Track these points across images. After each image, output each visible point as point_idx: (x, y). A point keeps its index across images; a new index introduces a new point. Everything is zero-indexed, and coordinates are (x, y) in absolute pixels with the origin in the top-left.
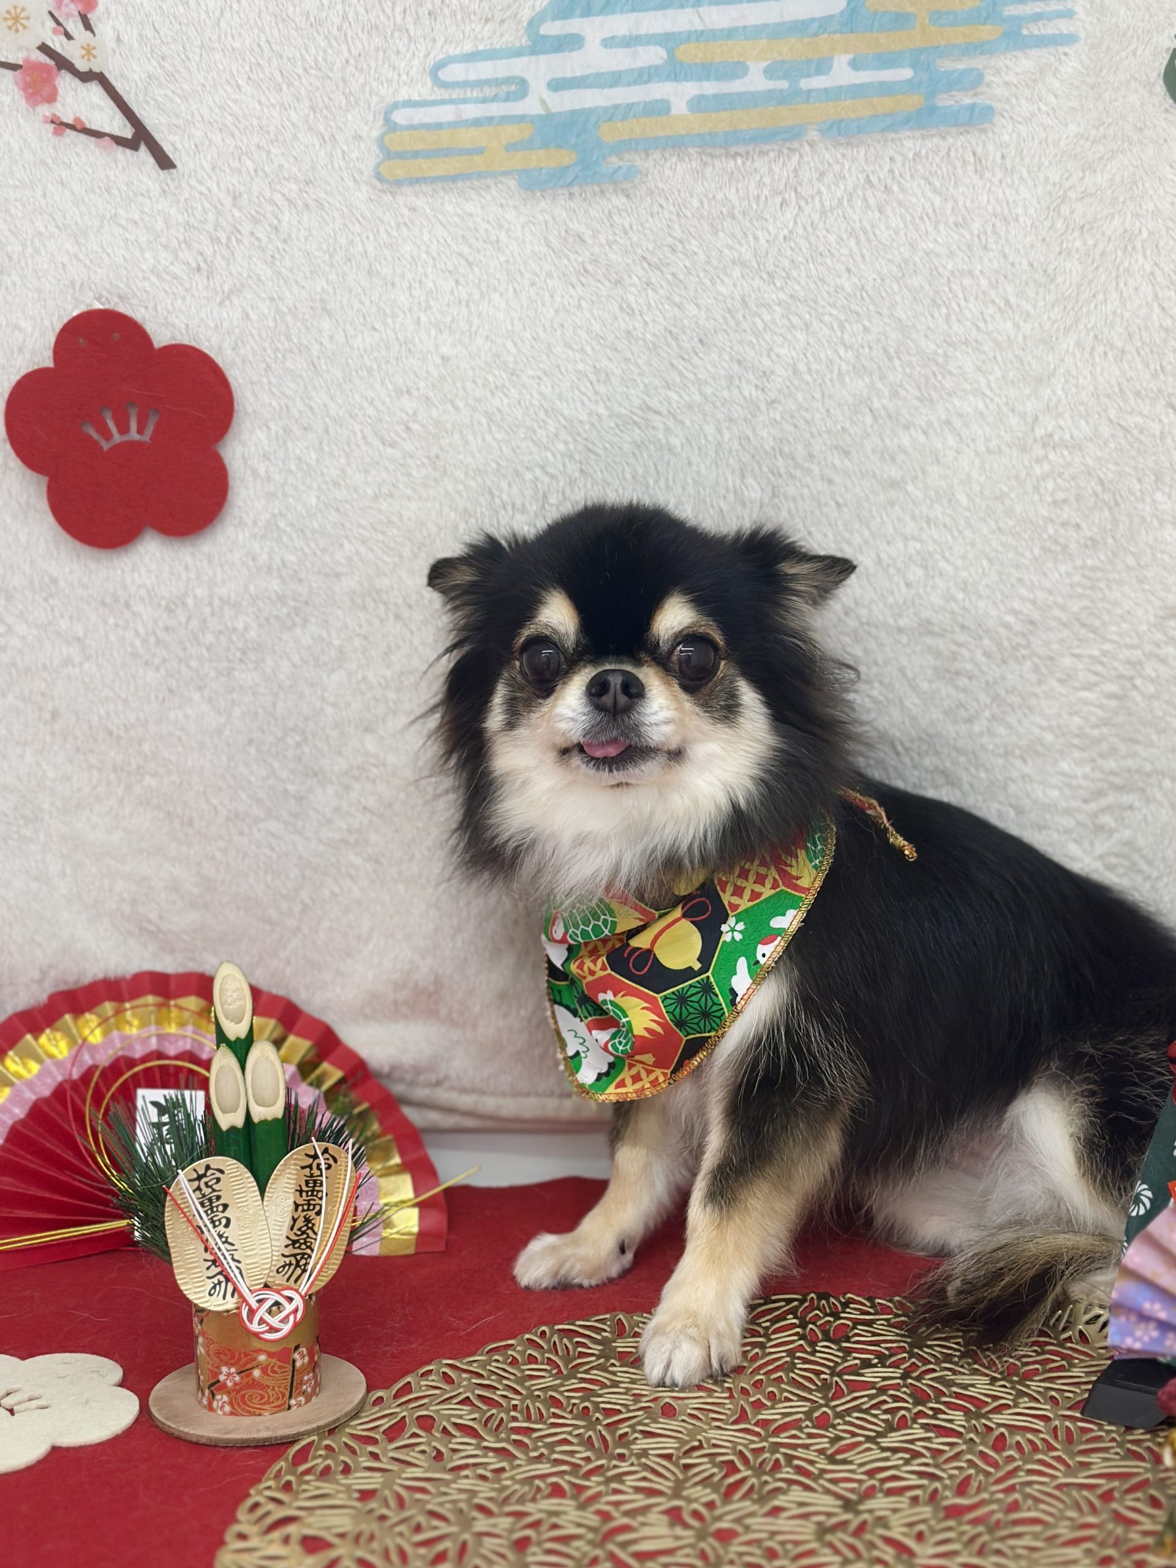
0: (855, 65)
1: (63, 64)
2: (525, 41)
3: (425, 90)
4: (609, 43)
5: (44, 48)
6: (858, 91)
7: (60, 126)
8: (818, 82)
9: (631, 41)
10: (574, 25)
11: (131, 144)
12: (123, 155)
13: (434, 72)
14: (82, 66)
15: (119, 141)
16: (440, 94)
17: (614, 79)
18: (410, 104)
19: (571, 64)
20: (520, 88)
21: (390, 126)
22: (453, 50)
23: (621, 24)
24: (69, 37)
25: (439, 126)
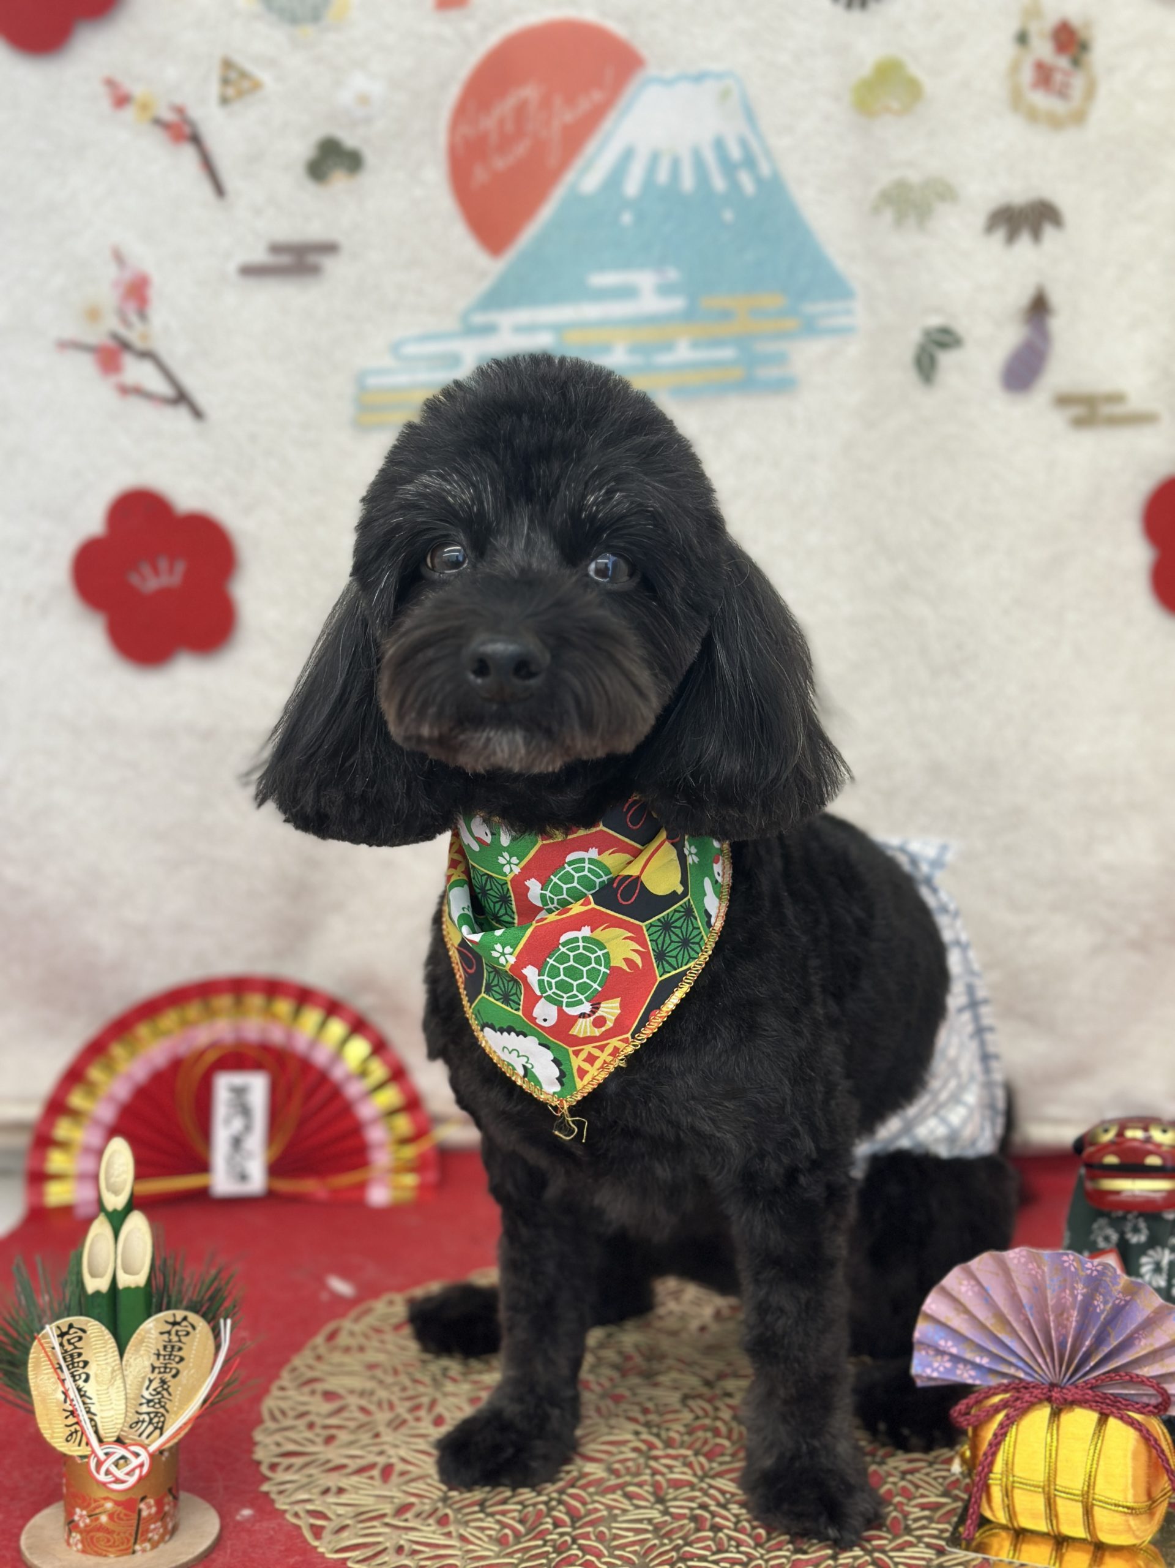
1: (126, 346)
3: (388, 362)
5: (113, 336)
7: (124, 390)
11: (175, 402)
12: (169, 411)
14: (139, 346)
15: (167, 401)
22: (410, 333)
24: (130, 326)
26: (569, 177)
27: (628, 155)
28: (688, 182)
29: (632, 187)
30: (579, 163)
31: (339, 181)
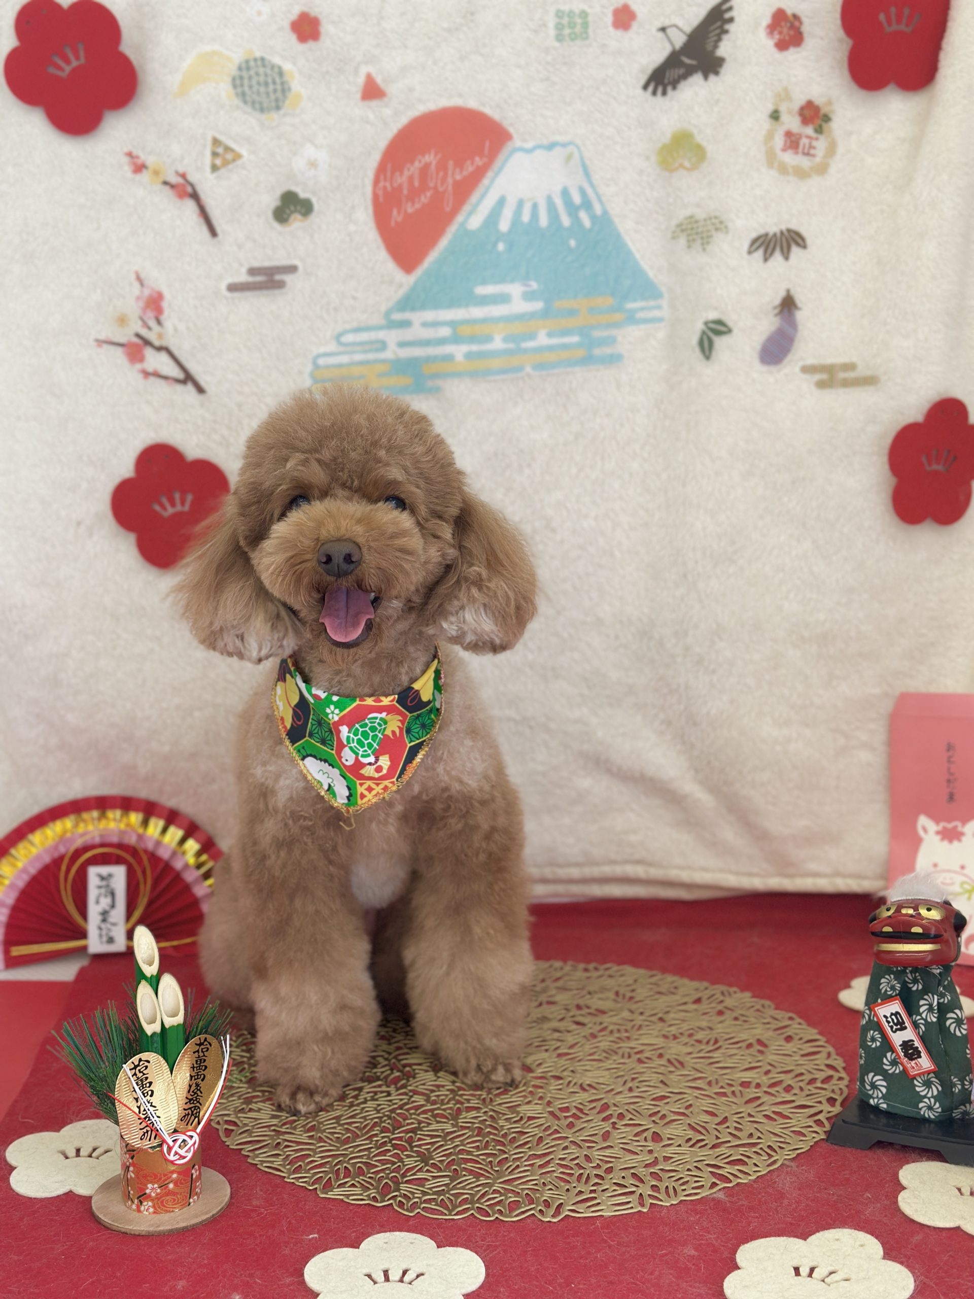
0: (550, 335)
1: (147, 342)
2: (383, 322)
3: (332, 347)
4: (425, 325)
5: (138, 335)
6: (551, 348)
7: (146, 374)
8: (530, 344)
9: (435, 324)
10: (407, 315)
11: (183, 382)
12: (179, 388)
13: (338, 338)
14: (157, 343)
15: (178, 381)
16: (341, 349)
17: (427, 343)
18: (326, 355)
19: (408, 335)
20: (382, 345)
21: (316, 366)
22: (348, 327)
23: (429, 315)
24: (149, 328)
25: (340, 366)
26: (460, 218)
27: (501, 202)
28: (544, 221)
29: (504, 225)
30: (466, 208)
31: (297, 223)
